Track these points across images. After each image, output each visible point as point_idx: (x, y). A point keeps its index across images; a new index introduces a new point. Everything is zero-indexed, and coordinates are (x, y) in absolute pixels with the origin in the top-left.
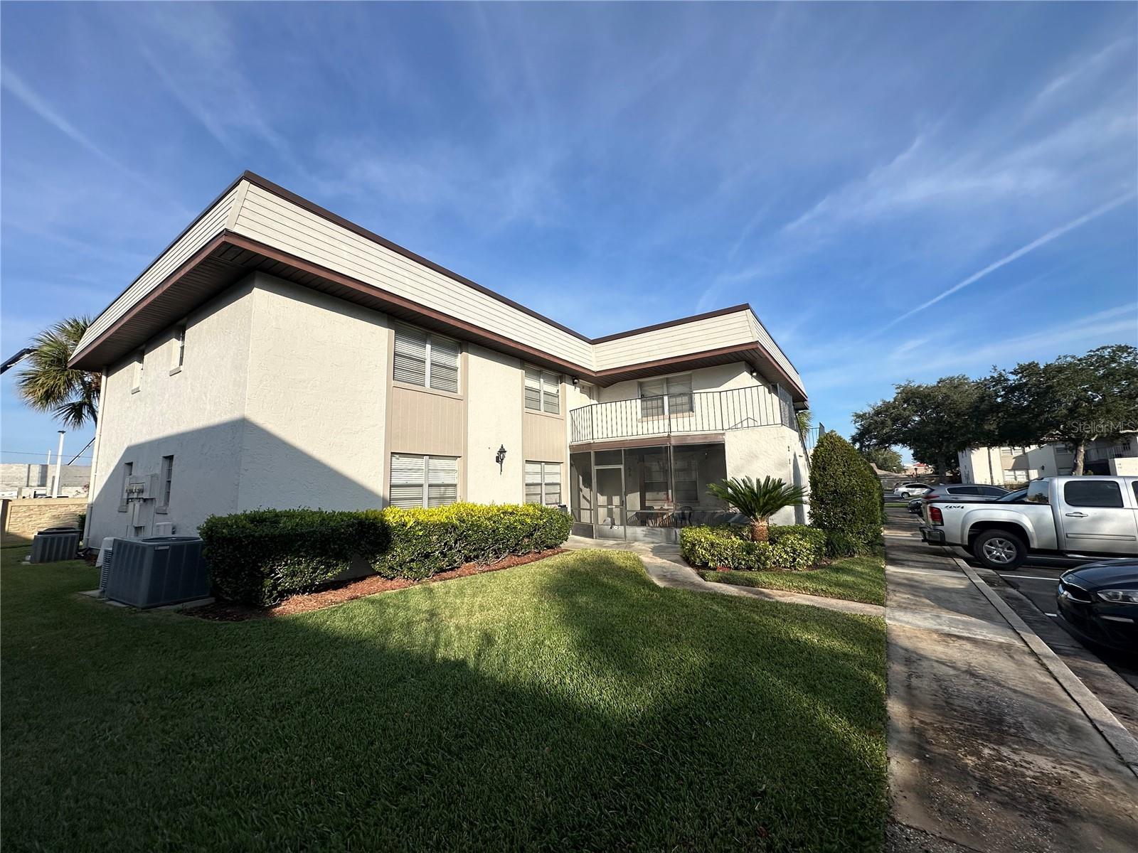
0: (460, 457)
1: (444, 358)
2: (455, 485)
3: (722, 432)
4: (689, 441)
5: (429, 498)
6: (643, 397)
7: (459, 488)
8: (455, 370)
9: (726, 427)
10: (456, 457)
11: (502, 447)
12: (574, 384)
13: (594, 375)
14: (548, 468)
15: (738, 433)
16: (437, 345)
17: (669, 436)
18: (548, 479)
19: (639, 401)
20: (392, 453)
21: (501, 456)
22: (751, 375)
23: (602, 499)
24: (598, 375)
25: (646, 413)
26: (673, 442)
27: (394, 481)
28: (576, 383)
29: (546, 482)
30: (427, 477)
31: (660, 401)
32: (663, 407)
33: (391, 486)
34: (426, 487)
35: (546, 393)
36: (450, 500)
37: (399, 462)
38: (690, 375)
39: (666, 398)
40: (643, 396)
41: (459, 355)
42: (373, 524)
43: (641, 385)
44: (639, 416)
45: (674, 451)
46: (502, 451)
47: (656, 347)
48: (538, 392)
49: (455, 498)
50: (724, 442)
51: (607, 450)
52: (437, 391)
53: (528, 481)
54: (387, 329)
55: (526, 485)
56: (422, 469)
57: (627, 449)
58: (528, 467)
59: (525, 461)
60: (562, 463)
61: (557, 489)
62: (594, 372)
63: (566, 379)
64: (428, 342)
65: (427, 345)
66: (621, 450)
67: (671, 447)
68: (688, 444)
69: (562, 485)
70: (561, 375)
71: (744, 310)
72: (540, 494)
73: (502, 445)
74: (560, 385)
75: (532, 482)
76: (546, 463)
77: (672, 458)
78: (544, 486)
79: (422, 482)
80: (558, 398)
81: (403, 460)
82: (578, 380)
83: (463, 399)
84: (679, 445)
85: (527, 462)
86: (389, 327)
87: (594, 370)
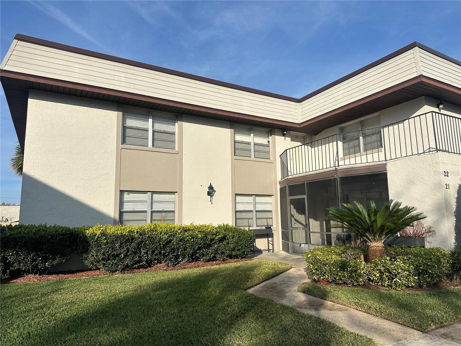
0: (176, 192)
1: (164, 127)
2: (174, 212)
3: (384, 162)
4: (354, 173)
5: (151, 220)
7: (176, 213)
8: (174, 134)
9: (388, 158)
10: (173, 193)
11: (211, 185)
12: (284, 135)
13: (298, 126)
14: (258, 199)
15: (398, 162)
16: (157, 119)
17: (336, 170)
18: (259, 208)
19: (340, 144)
20: (121, 191)
21: (211, 191)
24: (302, 126)
25: (347, 153)
26: (340, 175)
27: (124, 209)
28: (285, 134)
29: (257, 209)
30: (150, 206)
31: (357, 141)
32: (359, 146)
33: (121, 212)
34: (149, 213)
35: (255, 144)
36: (169, 222)
37: (131, 197)
38: (379, 116)
39: (361, 138)
40: (344, 139)
41: (176, 123)
43: (342, 129)
46: (211, 188)
48: (249, 144)
49: (174, 220)
50: (386, 172)
51: (296, 183)
52: (159, 149)
53: (238, 209)
54: (116, 112)
55: (236, 212)
56: (147, 201)
57: (308, 182)
58: (238, 198)
59: (235, 194)
60: (273, 195)
61: (268, 215)
62: (298, 124)
63: (276, 132)
64: (150, 117)
65: (149, 119)
66: (305, 183)
67: (338, 179)
68: (353, 175)
69: (273, 212)
70: (271, 129)
71: (412, 48)
72: (252, 219)
73: (211, 183)
74: (270, 137)
75: (243, 209)
76: (257, 195)
77: (339, 188)
78: (254, 212)
79: (146, 209)
80: (268, 147)
81: (132, 195)
82: (286, 132)
83: (179, 153)
84: (345, 176)
85: (236, 195)
86: (118, 110)
87: (297, 123)
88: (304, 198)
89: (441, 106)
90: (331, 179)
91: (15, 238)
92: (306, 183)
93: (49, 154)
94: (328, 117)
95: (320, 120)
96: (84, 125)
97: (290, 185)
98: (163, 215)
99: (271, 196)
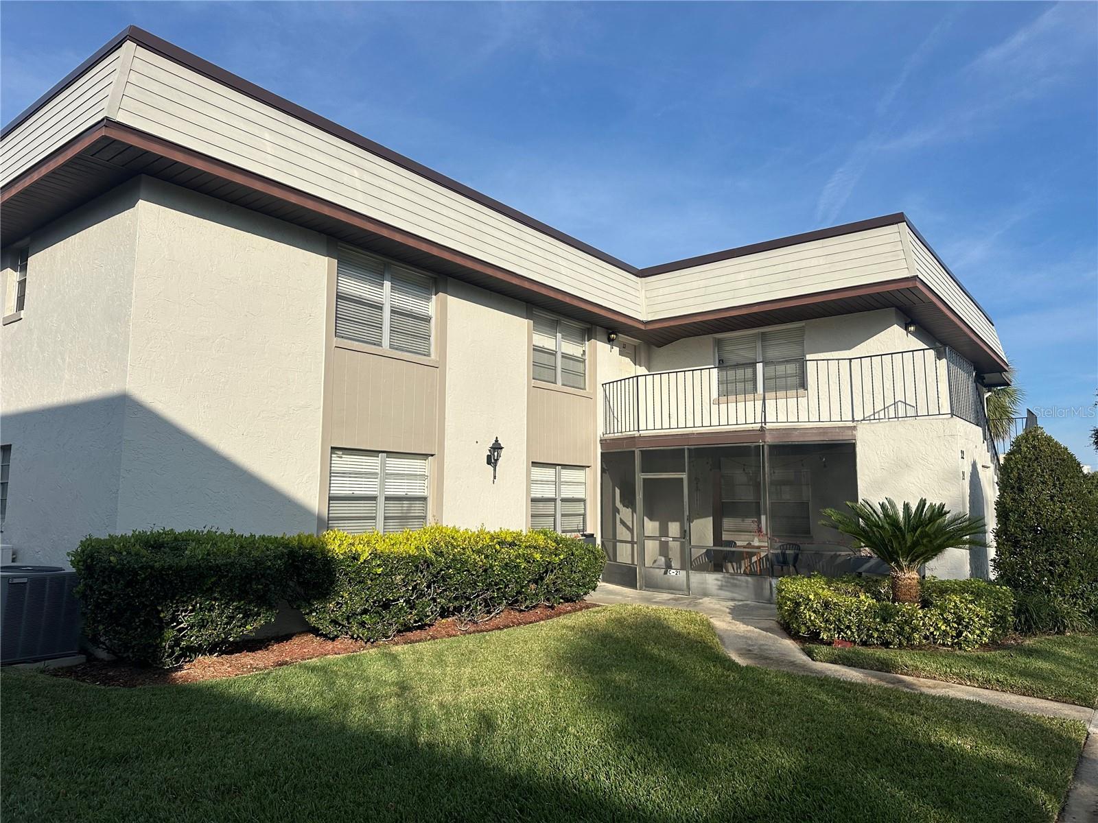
0: (432, 455)
1: (410, 302)
2: (424, 499)
3: (851, 424)
4: (796, 439)
5: (386, 518)
6: (722, 365)
7: (430, 502)
8: (427, 320)
9: (858, 416)
10: (425, 456)
11: (497, 441)
12: (610, 341)
13: (642, 327)
14: (567, 475)
15: (880, 427)
16: (400, 282)
17: (762, 429)
18: (567, 492)
19: (715, 372)
20: (332, 448)
21: (494, 454)
22: (906, 329)
23: (651, 527)
24: (650, 327)
25: (727, 390)
26: (769, 439)
27: (335, 491)
28: (613, 340)
29: (564, 496)
30: (383, 485)
32: (754, 379)
33: (331, 499)
34: (381, 500)
35: (565, 356)
36: (416, 522)
37: (344, 463)
38: (802, 329)
39: (760, 366)
40: (721, 361)
41: (433, 296)
42: (310, 555)
43: (719, 344)
44: (715, 395)
45: (770, 454)
46: (497, 447)
47: (744, 284)
48: (553, 354)
49: (425, 518)
50: (854, 441)
51: (665, 448)
52: (400, 353)
53: (535, 495)
54: (327, 258)
55: (533, 501)
56: (377, 474)
57: (693, 447)
58: (536, 472)
59: (532, 462)
60: (589, 467)
61: (579, 508)
62: (642, 322)
63: (598, 333)
64: (387, 276)
65: (385, 282)
66: (684, 449)
67: (766, 447)
68: (794, 443)
69: (587, 502)
70: (588, 326)
71: (897, 223)
72: (563, 515)
73: (497, 438)
74: (586, 342)
75: (541, 495)
76: (564, 466)
78: (559, 503)
79: (376, 493)
80: (582, 365)
81: (348, 458)
82: (616, 335)
83: (439, 367)
84: (781, 443)
85: (535, 464)
86: (329, 254)
87: (641, 319)
88: (682, 479)
89: (912, 328)
90: (750, 447)
92: (688, 449)
93: (186, 349)
95: (694, 323)
96: (260, 283)
97: (644, 449)
99: (586, 467)
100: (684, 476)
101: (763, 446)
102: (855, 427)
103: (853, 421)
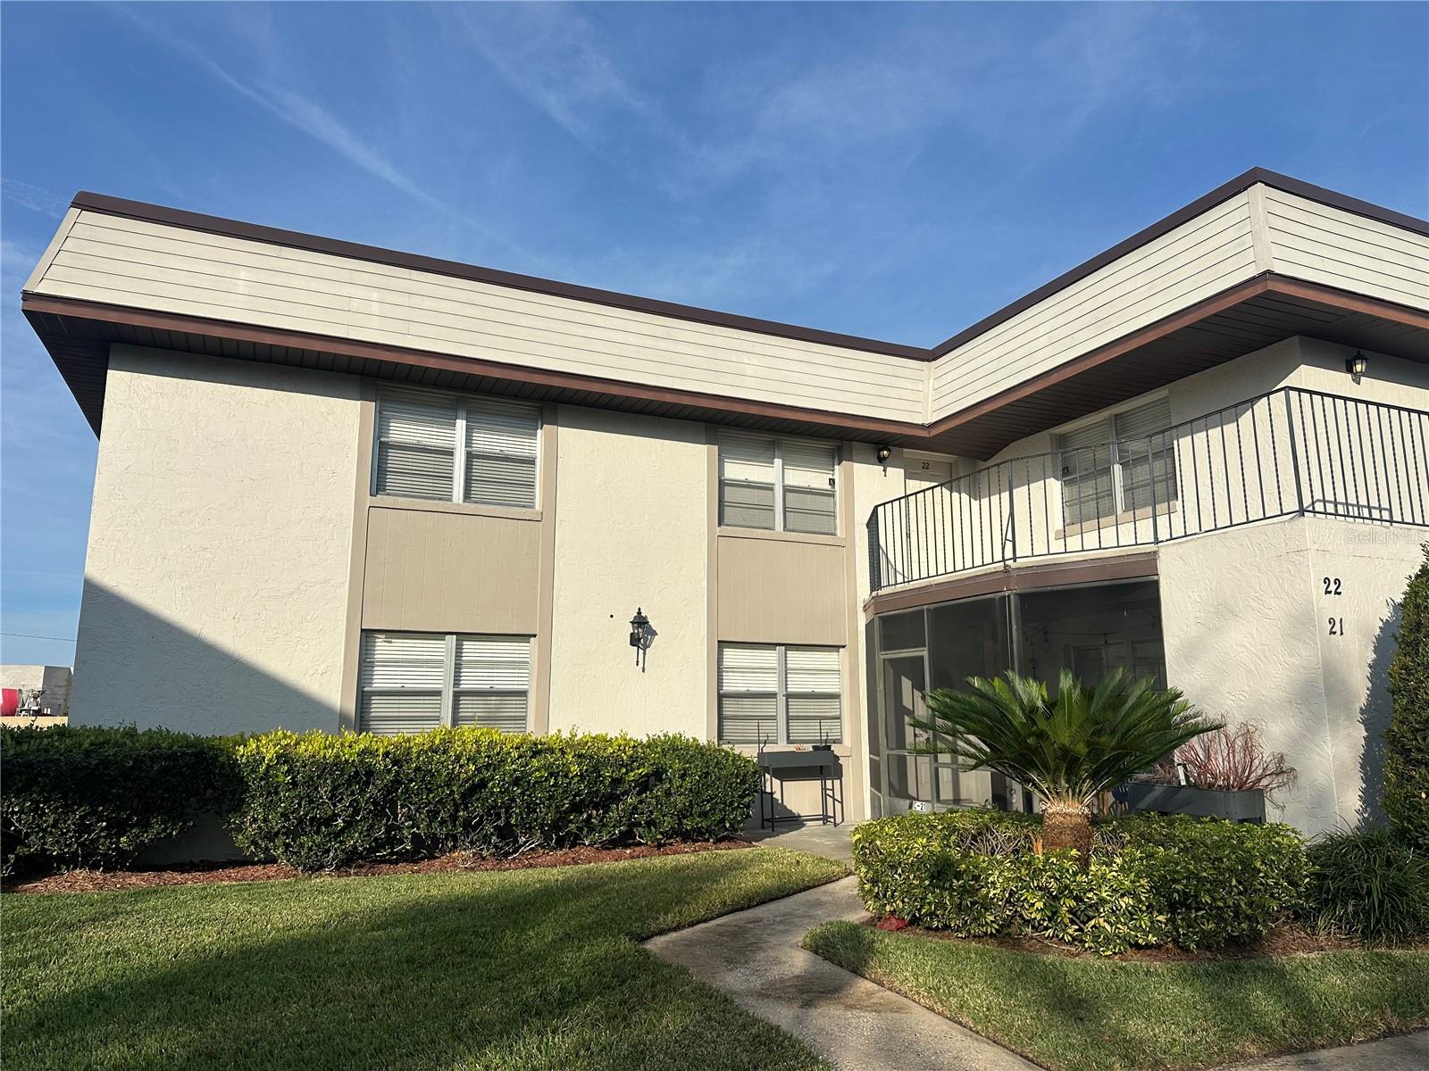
0: (534, 636)
1: (493, 441)
2: (524, 693)
3: (1152, 548)
6: (1066, 473)
7: (532, 697)
8: (531, 462)
9: (1163, 534)
10: (524, 637)
11: (639, 613)
12: (881, 460)
13: (924, 434)
16: (477, 417)
17: (1007, 570)
19: (1055, 486)
20: (366, 630)
21: (641, 632)
22: (1350, 370)
24: (934, 432)
26: (1018, 585)
27: (375, 684)
28: (885, 458)
29: (792, 689)
30: (453, 677)
31: (1105, 479)
32: (1110, 493)
33: (363, 693)
34: (448, 697)
35: (787, 490)
36: (510, 724)
37: (390, 648)
38: (1165, 400)
39: (1117, 468)
40: (1066, 471)
41: (539, 431)
43: (1062, 441)
46: (640, 622)
48: (769, 488)
49: (524, 718)
50: (1156, 578)
51: (901, 611)
52: (483, 506)
53: (727, 688)
54: (359, 403)
55: (721, 697)
56: (442, 661)
57: (932, 607)
58: (731, 656)
59: (719, 641)
60: (844, 647)
61: (827, 708)
62: (922, 426)
63: (854, 452)
64: (460, 414)
65: (458, 421)
66: (923, 611)
67: (1012, 597)
68: (1055, 588)
69: (845, 699)
70: (840, 444)
71: (1246, 189)
72: (774, 718)
73: (639, 609)
74: (837, 467)
75: (746, 689)
76: (791, 646)
77: (1014, 627)
78: (782, 700)
79: (440, 686)
80: (832, 498)
81: (398, 643)
82: (889, 450)
83: (546, 520)
84: (1034, 590)
85: (723, 644)
86: (363, 397)
87: (920, 423)
88: (922, 657)
89: (1358, 368)
90: (994, 599)
91: (30, 765)
92: (928, 610)
93: (160, 525)
94: (1007, 404)
95: (983, 415)
96: (262, 443)
97: (883, 614)
98: (493, 702)
99: (837, 648)
100: (924, 652)
101: (1009, 596)
102: (1155, 552)
103: (1157, 541)
